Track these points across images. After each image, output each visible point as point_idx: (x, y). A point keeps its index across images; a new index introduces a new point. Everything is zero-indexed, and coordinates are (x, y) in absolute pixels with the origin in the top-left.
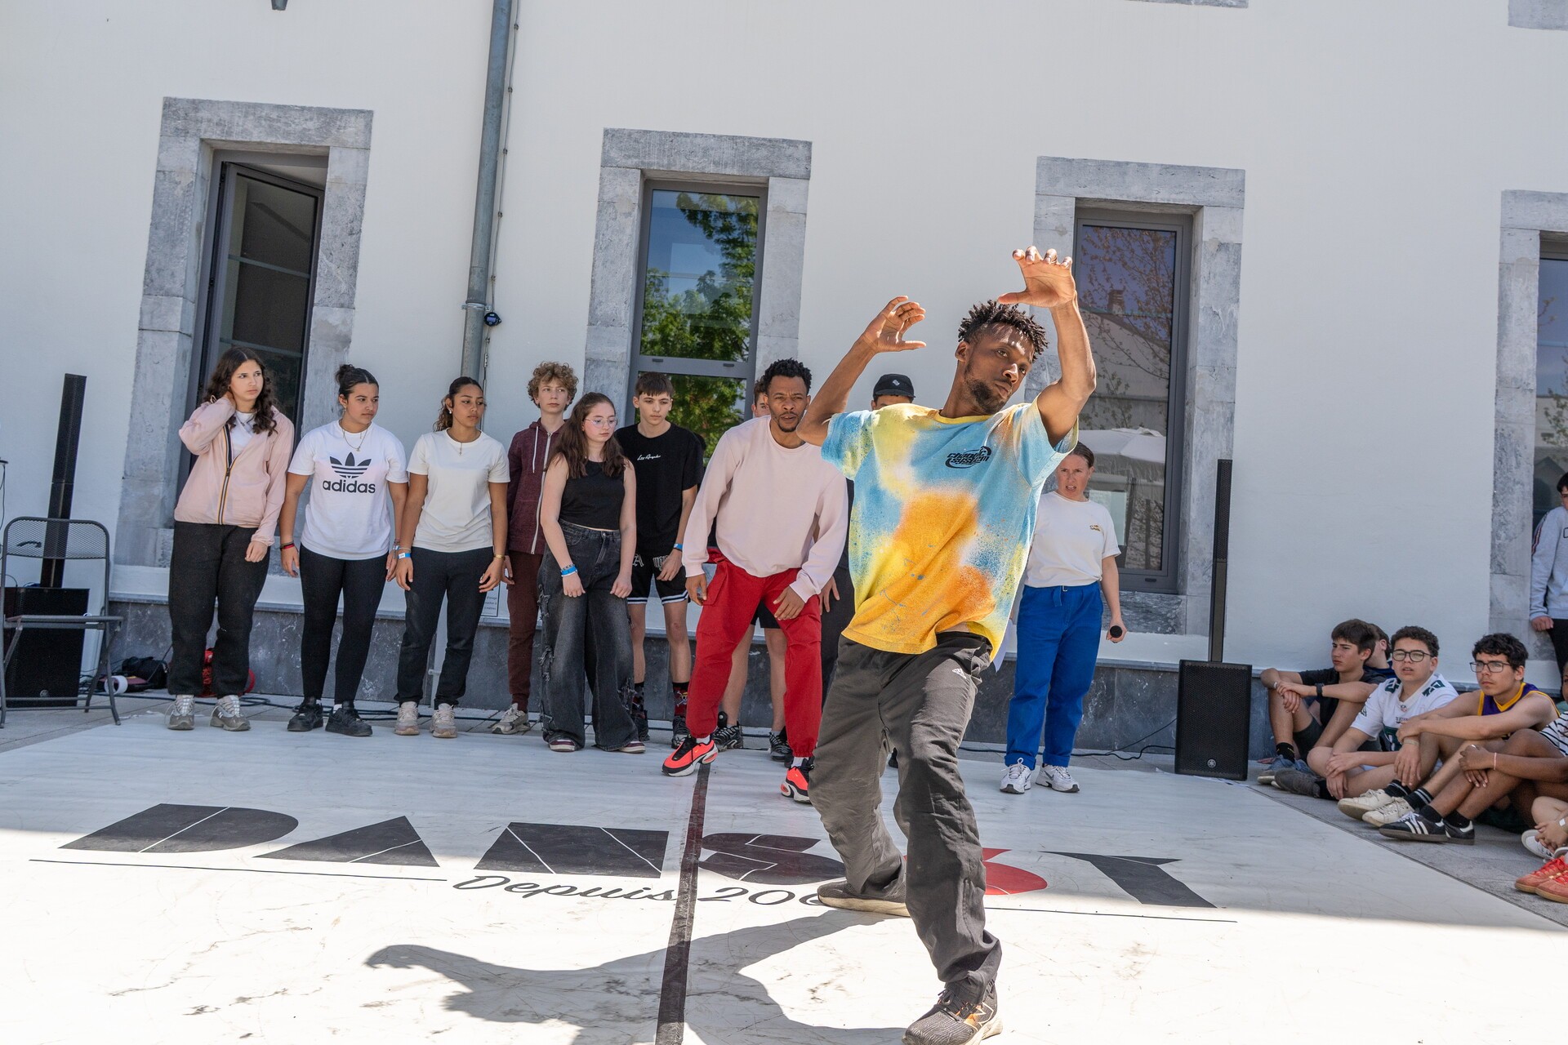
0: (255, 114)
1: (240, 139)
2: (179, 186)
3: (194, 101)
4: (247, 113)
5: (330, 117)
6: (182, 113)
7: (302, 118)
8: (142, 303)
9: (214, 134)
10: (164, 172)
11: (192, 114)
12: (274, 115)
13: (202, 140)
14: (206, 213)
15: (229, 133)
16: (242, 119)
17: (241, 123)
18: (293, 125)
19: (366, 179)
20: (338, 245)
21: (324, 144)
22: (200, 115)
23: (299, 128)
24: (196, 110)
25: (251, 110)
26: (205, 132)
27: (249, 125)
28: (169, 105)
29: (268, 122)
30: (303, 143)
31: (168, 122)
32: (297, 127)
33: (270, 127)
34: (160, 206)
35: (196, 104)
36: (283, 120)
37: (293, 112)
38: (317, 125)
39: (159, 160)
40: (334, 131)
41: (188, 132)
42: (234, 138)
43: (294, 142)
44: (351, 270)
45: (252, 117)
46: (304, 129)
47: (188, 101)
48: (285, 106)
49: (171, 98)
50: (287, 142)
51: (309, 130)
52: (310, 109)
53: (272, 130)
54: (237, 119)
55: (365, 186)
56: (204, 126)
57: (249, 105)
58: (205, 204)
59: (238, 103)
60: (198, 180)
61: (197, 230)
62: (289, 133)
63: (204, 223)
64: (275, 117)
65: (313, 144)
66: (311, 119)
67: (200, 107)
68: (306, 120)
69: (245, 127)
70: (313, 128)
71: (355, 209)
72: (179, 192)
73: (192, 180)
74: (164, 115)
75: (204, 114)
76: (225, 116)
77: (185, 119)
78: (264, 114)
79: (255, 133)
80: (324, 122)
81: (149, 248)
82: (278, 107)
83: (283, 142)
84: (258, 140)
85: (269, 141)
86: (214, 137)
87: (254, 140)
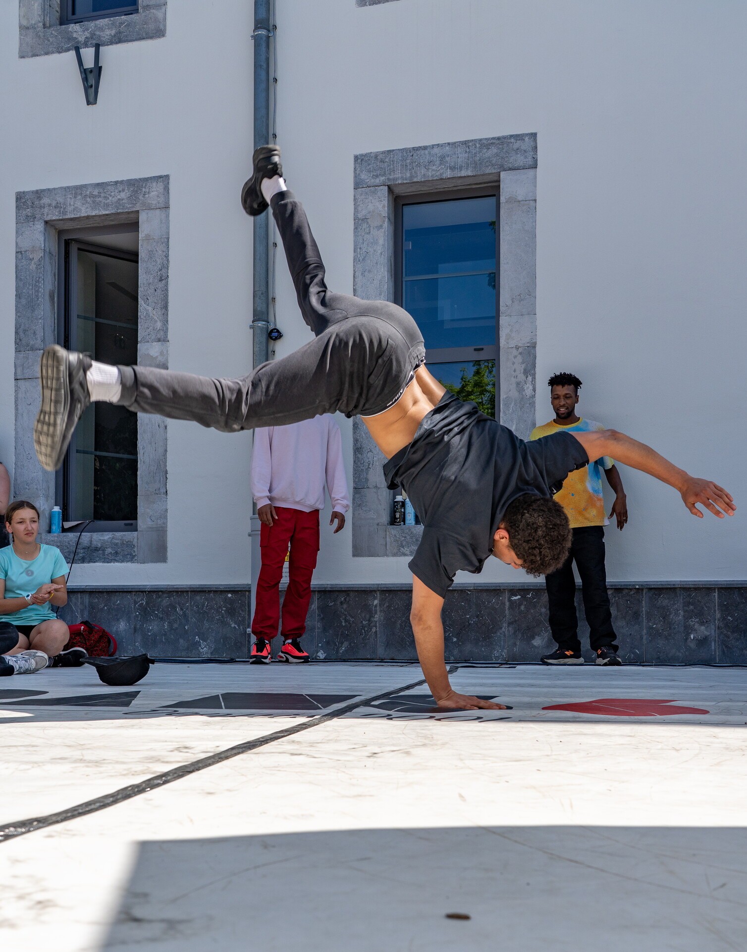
0: (82, 194)
1: (73, 216)
2: (33, 262)
3: (37, 192)
4: (76, 194)
5: (137, 186)
6: (29, 203)
7: (116, 191)
8: (15, 358)
9: (54, 216)
10: (21, 252)
11: (37, 202)
12: (96, 193)
13: (46, 222)
14: (56, 283)
15: (65, 213)
16: (73, 200)
17: (72, 203)
18: (110, 198)
19: (168, 233)
20: (151, 291)
21: (134, 209)
22: (42, 202)
23: (115, 199)
24: (40, 198)
25: (79, 191)
26: (48, 215)
27: (78, 204)
28: (20, 197)
29: (92, 199)
30: (119, 211)
31: (20, 212)
32: (113, 199)
33: (94, 202)
34: (21, 280)
35: (39, 194)
36: (102, 195)
37: (109, 187)
38: (128, 194)
39: (17, 243)
40: (141, 197)
41: (35, 218)
42: (69, 216)
43: (113, 211)
44: (164, 310)
45: (79, 197)
46: (119, 199)
47: (33, 192)
48: (103, 183)
49: (21, 192)
50: (107, 212)
51: (123, 199)
52: (122, 182)
53: (96, 205)
54: (69, 200)
55: (168, 239)
56: (46, 210)
57: (77, 188)
58: (55, 275)
59: (68, 187)
60: (46, 255)
61: (50, 296)
62: (107, 205)
63: (56, 291)
64: (97, 194)
65: (127, 210)
66: (123, 190)
67: (42, 195)
68: (120, 192)
69: (76, 205)
70: (125, 197)
71: (162, 259)
72: (33, 266)
73: (41, 255)
74: (17, 207)
75: (45, 201)
76: (60, 199)
77: (32, 207)
78: (88, 193)
79: (83, 209)
80: (133, 191)
81: (16, 315)
82: (98, 185)
83: (104, 213)
84: (86, 215)
85: (94, 214)
86: (54, 218)
87: (83, 215)
